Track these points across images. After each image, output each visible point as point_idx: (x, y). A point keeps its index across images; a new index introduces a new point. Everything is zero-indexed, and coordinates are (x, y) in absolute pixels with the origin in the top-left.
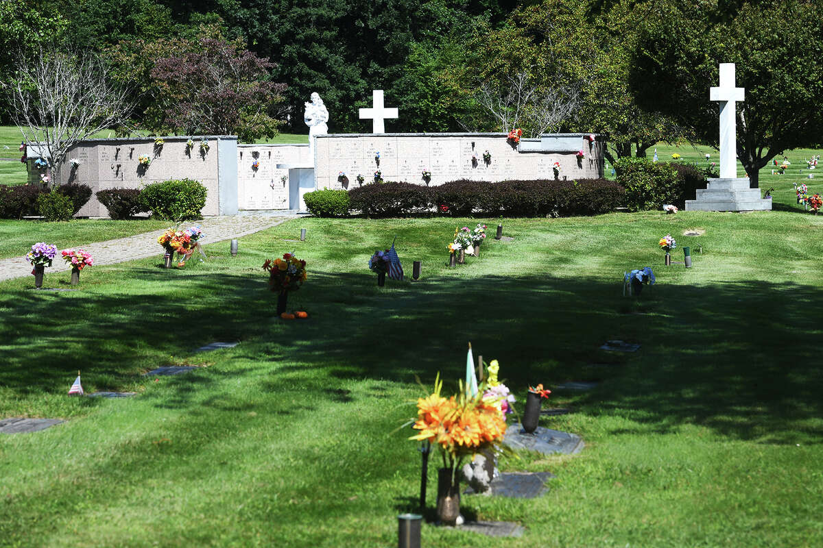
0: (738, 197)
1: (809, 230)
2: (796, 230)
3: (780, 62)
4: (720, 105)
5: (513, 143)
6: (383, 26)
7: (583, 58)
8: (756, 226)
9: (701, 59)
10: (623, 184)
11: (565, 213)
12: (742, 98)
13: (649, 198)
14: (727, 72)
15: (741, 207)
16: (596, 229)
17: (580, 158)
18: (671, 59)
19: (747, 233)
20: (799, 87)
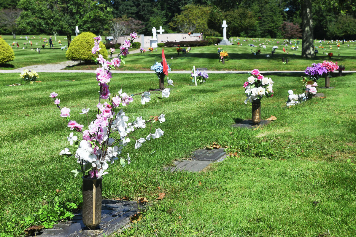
0: (227, 43)
1: (238, 48)
2: (236, 48)
3: (232, 20)
4: (223, 28)
5: (189, 35)
6: (144, 14)
7: (195, 20)
8: (230, 47)
9: (220, 20)
10: (208, 41)
11: (199, 46)
12: (227, 26)
13: (212, 43)
14: (225, 22)
15: (227, 44)
16: (205, 48)
17: (200, 37)
18: (215, 20)
19: (229, 48)
20: (236, 24)
